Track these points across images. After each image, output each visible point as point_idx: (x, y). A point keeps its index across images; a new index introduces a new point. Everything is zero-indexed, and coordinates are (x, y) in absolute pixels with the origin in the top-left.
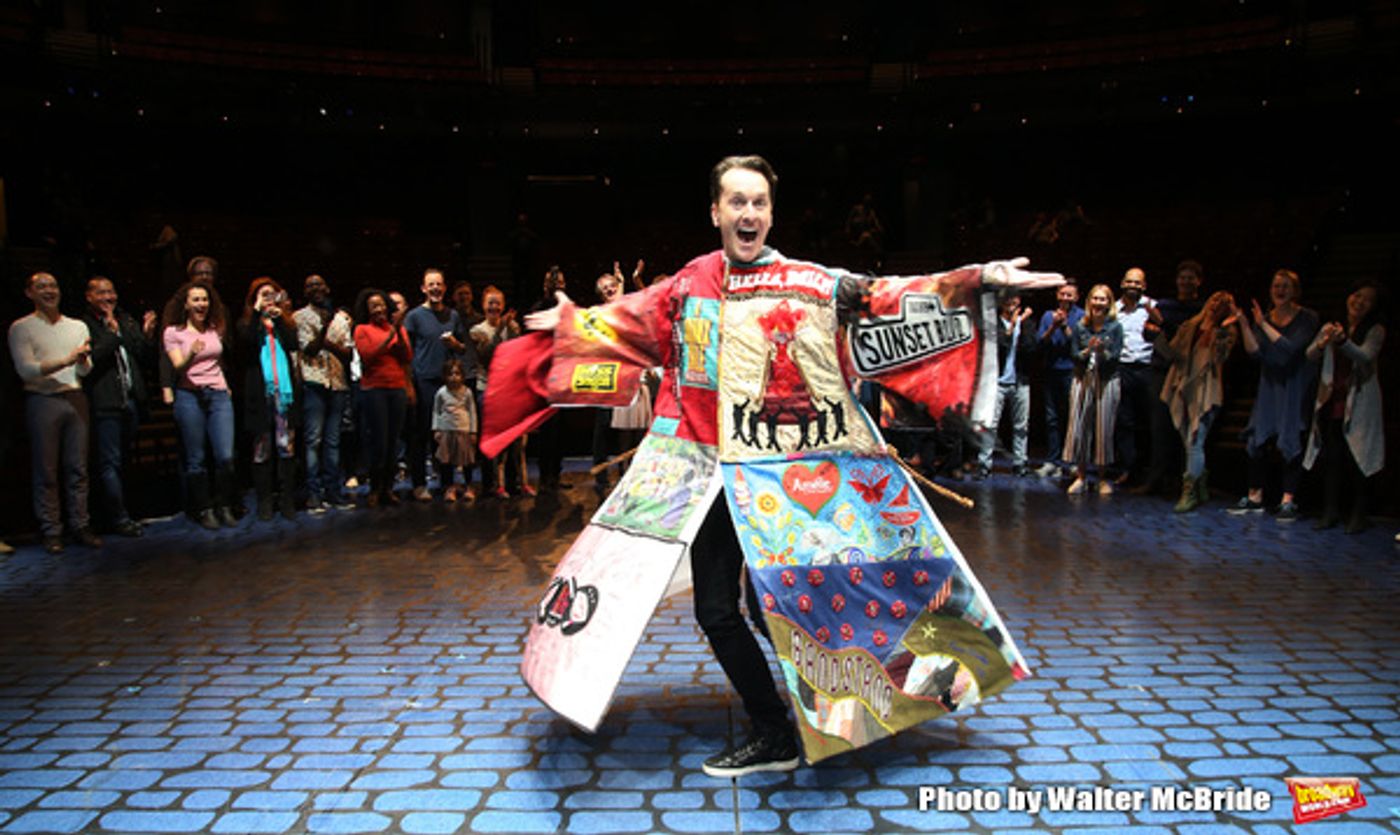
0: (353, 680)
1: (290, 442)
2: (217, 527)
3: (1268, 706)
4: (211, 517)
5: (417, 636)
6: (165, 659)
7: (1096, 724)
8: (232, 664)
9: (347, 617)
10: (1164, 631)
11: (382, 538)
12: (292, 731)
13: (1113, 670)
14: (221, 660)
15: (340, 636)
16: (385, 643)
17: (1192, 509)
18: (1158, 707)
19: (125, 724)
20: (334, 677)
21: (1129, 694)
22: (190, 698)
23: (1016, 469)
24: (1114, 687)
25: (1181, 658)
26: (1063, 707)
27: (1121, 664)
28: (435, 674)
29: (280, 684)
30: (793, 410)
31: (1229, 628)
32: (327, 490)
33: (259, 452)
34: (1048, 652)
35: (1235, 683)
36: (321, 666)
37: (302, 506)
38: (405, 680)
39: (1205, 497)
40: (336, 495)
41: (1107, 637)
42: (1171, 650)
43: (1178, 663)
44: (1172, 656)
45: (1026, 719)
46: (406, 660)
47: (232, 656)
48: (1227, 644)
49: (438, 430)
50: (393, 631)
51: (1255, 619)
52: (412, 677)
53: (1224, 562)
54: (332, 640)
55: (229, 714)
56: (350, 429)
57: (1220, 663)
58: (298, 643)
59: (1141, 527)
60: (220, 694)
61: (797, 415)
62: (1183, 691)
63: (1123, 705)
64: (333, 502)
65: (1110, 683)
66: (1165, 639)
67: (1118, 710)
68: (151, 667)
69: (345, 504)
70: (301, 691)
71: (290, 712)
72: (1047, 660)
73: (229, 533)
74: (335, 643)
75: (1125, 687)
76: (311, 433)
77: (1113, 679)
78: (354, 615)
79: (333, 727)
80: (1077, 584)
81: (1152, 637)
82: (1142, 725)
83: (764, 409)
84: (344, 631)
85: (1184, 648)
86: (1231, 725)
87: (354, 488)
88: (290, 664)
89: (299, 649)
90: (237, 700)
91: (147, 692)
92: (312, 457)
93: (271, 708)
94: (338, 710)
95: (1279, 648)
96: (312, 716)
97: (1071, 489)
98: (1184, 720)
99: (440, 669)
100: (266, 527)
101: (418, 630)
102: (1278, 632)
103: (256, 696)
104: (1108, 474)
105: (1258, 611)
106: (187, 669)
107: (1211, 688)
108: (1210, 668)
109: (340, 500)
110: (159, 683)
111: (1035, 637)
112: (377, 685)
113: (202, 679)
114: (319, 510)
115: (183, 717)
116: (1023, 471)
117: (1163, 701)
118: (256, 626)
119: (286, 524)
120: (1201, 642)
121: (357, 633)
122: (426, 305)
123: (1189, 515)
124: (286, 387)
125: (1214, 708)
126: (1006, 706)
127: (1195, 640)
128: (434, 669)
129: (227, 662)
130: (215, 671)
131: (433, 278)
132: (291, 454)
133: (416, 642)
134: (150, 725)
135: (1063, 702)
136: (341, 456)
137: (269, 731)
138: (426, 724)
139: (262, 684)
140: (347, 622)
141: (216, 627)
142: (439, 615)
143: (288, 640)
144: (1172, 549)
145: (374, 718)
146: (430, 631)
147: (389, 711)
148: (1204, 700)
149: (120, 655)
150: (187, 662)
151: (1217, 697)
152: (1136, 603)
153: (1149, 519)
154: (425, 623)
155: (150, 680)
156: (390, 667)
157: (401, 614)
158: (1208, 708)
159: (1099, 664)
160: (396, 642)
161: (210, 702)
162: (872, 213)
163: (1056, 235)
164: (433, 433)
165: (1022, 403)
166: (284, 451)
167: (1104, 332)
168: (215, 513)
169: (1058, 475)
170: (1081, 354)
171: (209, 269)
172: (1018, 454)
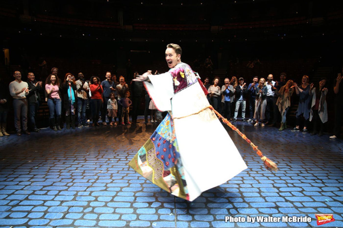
0: (87, 166)
1: (74, 111)
2: (57, 130)
3: (298, 175)
5: (103, 156)
6: (44, 160)
7: (258, 179)
8: (60, 162)
10: (275, 158)
12: (73, 177)
13: (263, 166)
14: (57, 161)
15: (85, 156)
16: (95, 158)
17: (283, 130)
18: (273, 175)
19: (35, 175)
20: (83, 165)
21: (266, 172)
22: (50, 169)
23: (242, 120)
25: (279, 164)
26: (251, 175)
28: (106, 165)
29: (71, 167)
31: (290, 157)
32: (83, 122)
33: (67, 113)
35: (291, 170)
36: (80, 163)
37: (77, 126)
38: (99, 166)
39: (286, 127)
40: (85, 124)
45: (242, 177)
46: (100, 162)
47: (60, 160)
48: (289, 161)
49: (108, 109)
50: (97, 155)
51: (296, 156)
52: (101, 166)
53: (290, 142)
54: (83, 157)
55: (59, 173)
56: (89, 108)
57: (288, 165)
58: (75, 157)
59: (271, 134)
60: (57, 169)
62: (279, 172)
63: (265, 175)
65: (262, 169)
67: (264, 176)
68: (41, 162)
69: (87, 126)
70: (75, 168)
71: (73, 173)
72: (248, 164)
73: (60, 132)
74: (84, 157)
76: (79, 109)
78: (88, 151)
79: (83, 176)
82: (269, 179)
84: (86, 155)
85: (280, 162)
86: (289, 180)
87: (89, 122)
88: (73, 162)
89: (75, 159)
90: (61, 170)
91: (40, 168)
92: (79, 115)
93: (68, 172)
94: (84, 173)
95: (301, 162)
96: (78, 174)
97: (255, 125)
98: (278, 178)
99: (108, 164)
101: (103, 155)
102: (302, 159)
103: (65, 169)
104: (263, 122)
105: (297, 154)
106: (49, 163)
107: (285, 171)
108: (285, 167)
109: (86, 125)
110: (43, 166)
112: (93, 167)
113: (52, 165)
114: (81, 127)
115: (48, 174)
116: (244, 121)
118: (65, 153)
120: (284, 161)
121: (89, 155)
122: (106, 80)
123: (282, 131)
124: (73, 98)
125: (286, 176)
127: (282, 160)
129: (58, 162)
130: (55, 163)
131: (108, 74)
132: (74, 114)
133: (102, 158)
134: (40, 175)
135: (251, 174)
136: (86, 114)
137: (68, 177)
138: (104, 176)
139: (66, 166)
140: (86, 152)
141: (56, 153)
142: (108, 151)
143: (73, 157)
144: (278, 139)
145: (92, 175)
146: (106, 155)
147: (95, 173)
148: (284, 174)
149: (34, 159)
150: (49, 161)
151: (287, 173)
152: (269, 151)
153: (273, 132)
154: (104, 153)
155: (41, 165)
156: (96, 163)
157: (99, 151)
158: (284, 175)
159: (260, 165)
160: (98, 157)
161: (54, 171)
162: (211, 60)
163: (253, 66)
164: (107, 109)
165: (244, 105)
166: (73, 113)
167: (263, 89)
168: (57, 127)
169: (252, 122)
170: (258, 94)
171: (56, 70)
172: (243, 116)
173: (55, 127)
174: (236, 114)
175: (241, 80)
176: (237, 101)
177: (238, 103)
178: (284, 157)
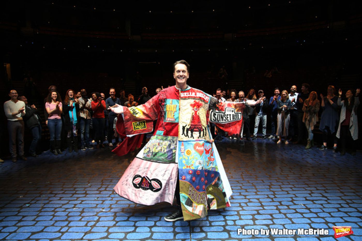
0: (88, 202)
1: (76, 132)
2: (58, 155)
3: (339, 211)
4: (56, 152)
5: (106, 188)
6: (38, 195)
7: (291, 217)
8: (56, 197)
9: (88, 182)
10: (307, 186)
11: (99, 157)
12: (69, 219)
13: (294, 198)
14: (53, 195)
15: (85, 188)
16: (97, 190)
17: (310, 148)
18: (308, 211)
19: (24, 217)
20: (82, 201)
21: (299, 207)
22: (43, 208)
23: (263, 137)
24: (295, 204)
25: (312, 195)
26: (282, 211)
27: (296, 197)
28: (110, 200)
29: (68, 203)
30: (197, 128)
31: (324, 185)
32: (86, 144)
33: (68, 135)
34: (276, 193)
35: (329, 203)
36: (80, 197)
37: (80, 148)
38: (101, 202)
39: (313, 145)
40: (88, 145)
41: (291, 188)
42: (309, 192)
43: (312, 196)
44: (310, 194)
45: (271, 215)
46: (102, 196)
47: (56, 194)
48: (324, 190)
49: (115, 128)
50: (100, 186)
51: (331, 182)
52: (104, 201)
53: (320, 164)
54: (83, 189)
55: (53, 213)
56: (92, 128)
57: (323, 196)
58: (74, 190)
59: (297, 154)
60: (51, 206)
61: (198, 129)
62: (314, 206)
63: (298, 210)
64: (88, 147)
65: (293, 203)
66: (307, 189)
67: (297, 212)
68: (34, 198)
69: (91, 148)
70: (73, 206)
71: (69, 212)
72: (276, 196)
74: (84, 190)
75: (298, 205)
76: (82, 130)
77: (295, 202)
78: (90, 181)
79: (81, 217)
80: (282, 171)
81: (304, 188)
82: (304, 217)
83: (190, 127)
84: (87, 186)
85: (313, 191)
86: (329, 217)
87: (94, 143)
88: (71, 197)
89: (74, 192)
90: (56, 208)
91: (32, 206)
92: (82, 136)
93: (64, 211)
94: (82, 212)
95: (339, 191)
96: (75, 214)
97: (278, 143)
98: (315, 216)
99: (111, 198)
100: (70, 154)
101: (106, 186)
102: (338, 186)
103: (61, 207)
104: (287, 138)
105: (331, 179)
106: (44, 198)
107: (322, 205)
108: (321, 198)
109: (90, 147)
110: (35, 203)
111: (272, 188)
112: (94, 204)
113: (47, 202)
114: (84, 149)
115: (40, 214)
116: (265, 137)
117: (309, 209)
118: (64, 185)
119: (75, 153)
120: (317, 190)
121: (90, 187)
122: (110, 97)
123: (309, 150)
124: (75, 119)
125: (324, 212)
126: (265, 211)
127: (315, 189)
128: (110, 199)
129: (54, 196)
130: (50, 199)
131: (112, 90)
132: (77, 135)
133: (105, 190)
134: (30, 217)
135: (281, 209)
137: (63, 219)
138: (106, 216)
139: (63, 203)
140: (87, 183)
141: (53, 185)
142: (113, 181)
143: (72, 189)
144: (306, 160)
145: (92, 214)
146: (109, 186)
147: (96, 212)
148: (320, 208)
149: (26, 194)
150: (44, 196)
151: (324, 208)
152: (298, 177)
153: (299, 151)
154: (108, 183)
155: (33, 202)
156: (98, 198)
157: (102, 180)
158: (322, 211)
159: (290, 197)
160: (100, 190)
161: (48, 209)
162: (225, 71)
163: (271, 76)
164: (113, 129)
165: (264, 120)
166: (75, 134)
167: (286, 102)
168: (57, 151)
169: (274, 138)
170: (280, 108)
171: (55, 88)
172: (264, 133)
173: (56, 150)
174: (256, 130)
175: (261, 92)
176: (256, 116)
177: (257, 118)
178: (318, 184)
